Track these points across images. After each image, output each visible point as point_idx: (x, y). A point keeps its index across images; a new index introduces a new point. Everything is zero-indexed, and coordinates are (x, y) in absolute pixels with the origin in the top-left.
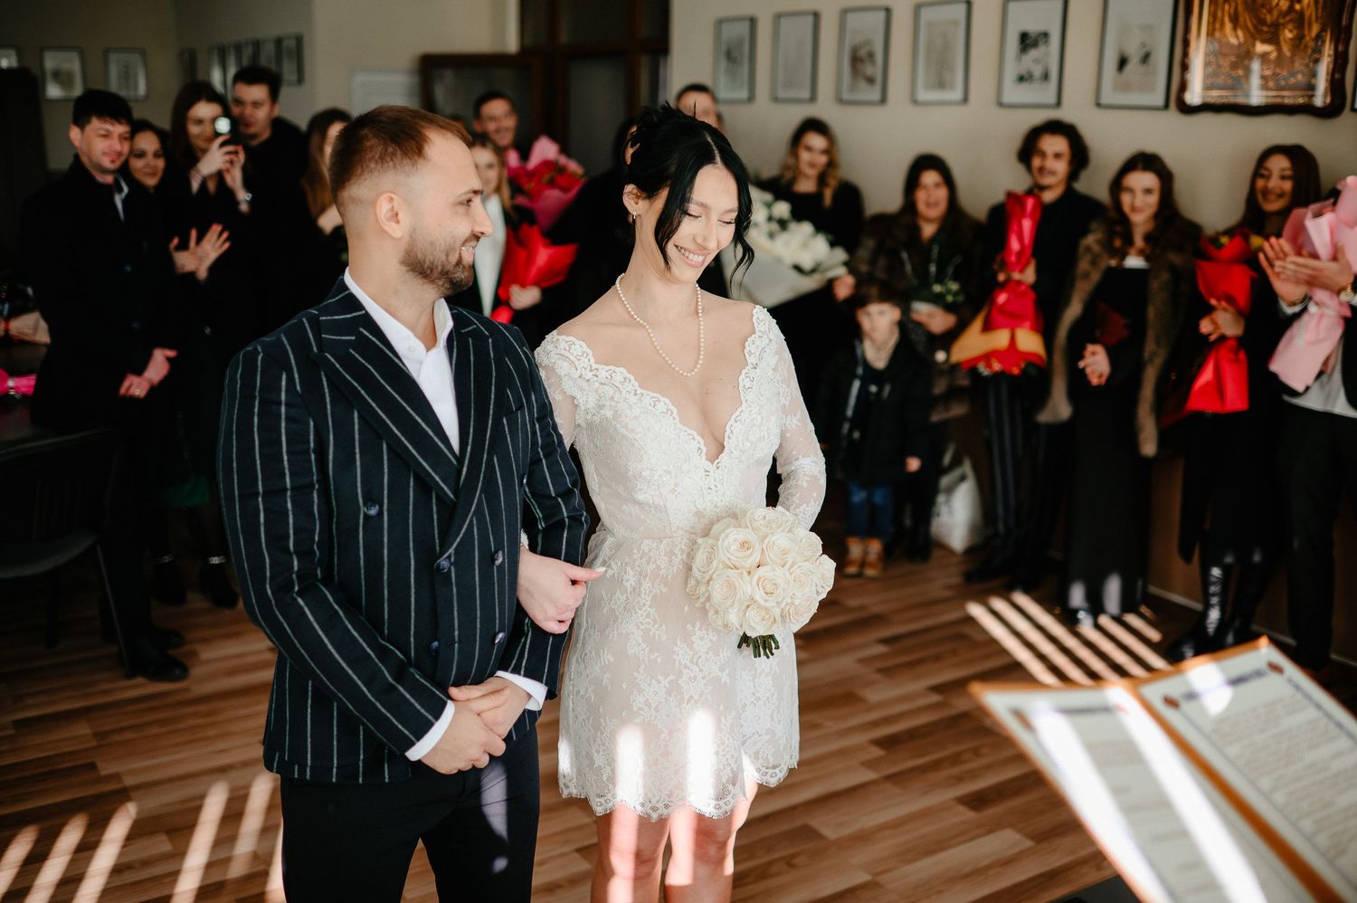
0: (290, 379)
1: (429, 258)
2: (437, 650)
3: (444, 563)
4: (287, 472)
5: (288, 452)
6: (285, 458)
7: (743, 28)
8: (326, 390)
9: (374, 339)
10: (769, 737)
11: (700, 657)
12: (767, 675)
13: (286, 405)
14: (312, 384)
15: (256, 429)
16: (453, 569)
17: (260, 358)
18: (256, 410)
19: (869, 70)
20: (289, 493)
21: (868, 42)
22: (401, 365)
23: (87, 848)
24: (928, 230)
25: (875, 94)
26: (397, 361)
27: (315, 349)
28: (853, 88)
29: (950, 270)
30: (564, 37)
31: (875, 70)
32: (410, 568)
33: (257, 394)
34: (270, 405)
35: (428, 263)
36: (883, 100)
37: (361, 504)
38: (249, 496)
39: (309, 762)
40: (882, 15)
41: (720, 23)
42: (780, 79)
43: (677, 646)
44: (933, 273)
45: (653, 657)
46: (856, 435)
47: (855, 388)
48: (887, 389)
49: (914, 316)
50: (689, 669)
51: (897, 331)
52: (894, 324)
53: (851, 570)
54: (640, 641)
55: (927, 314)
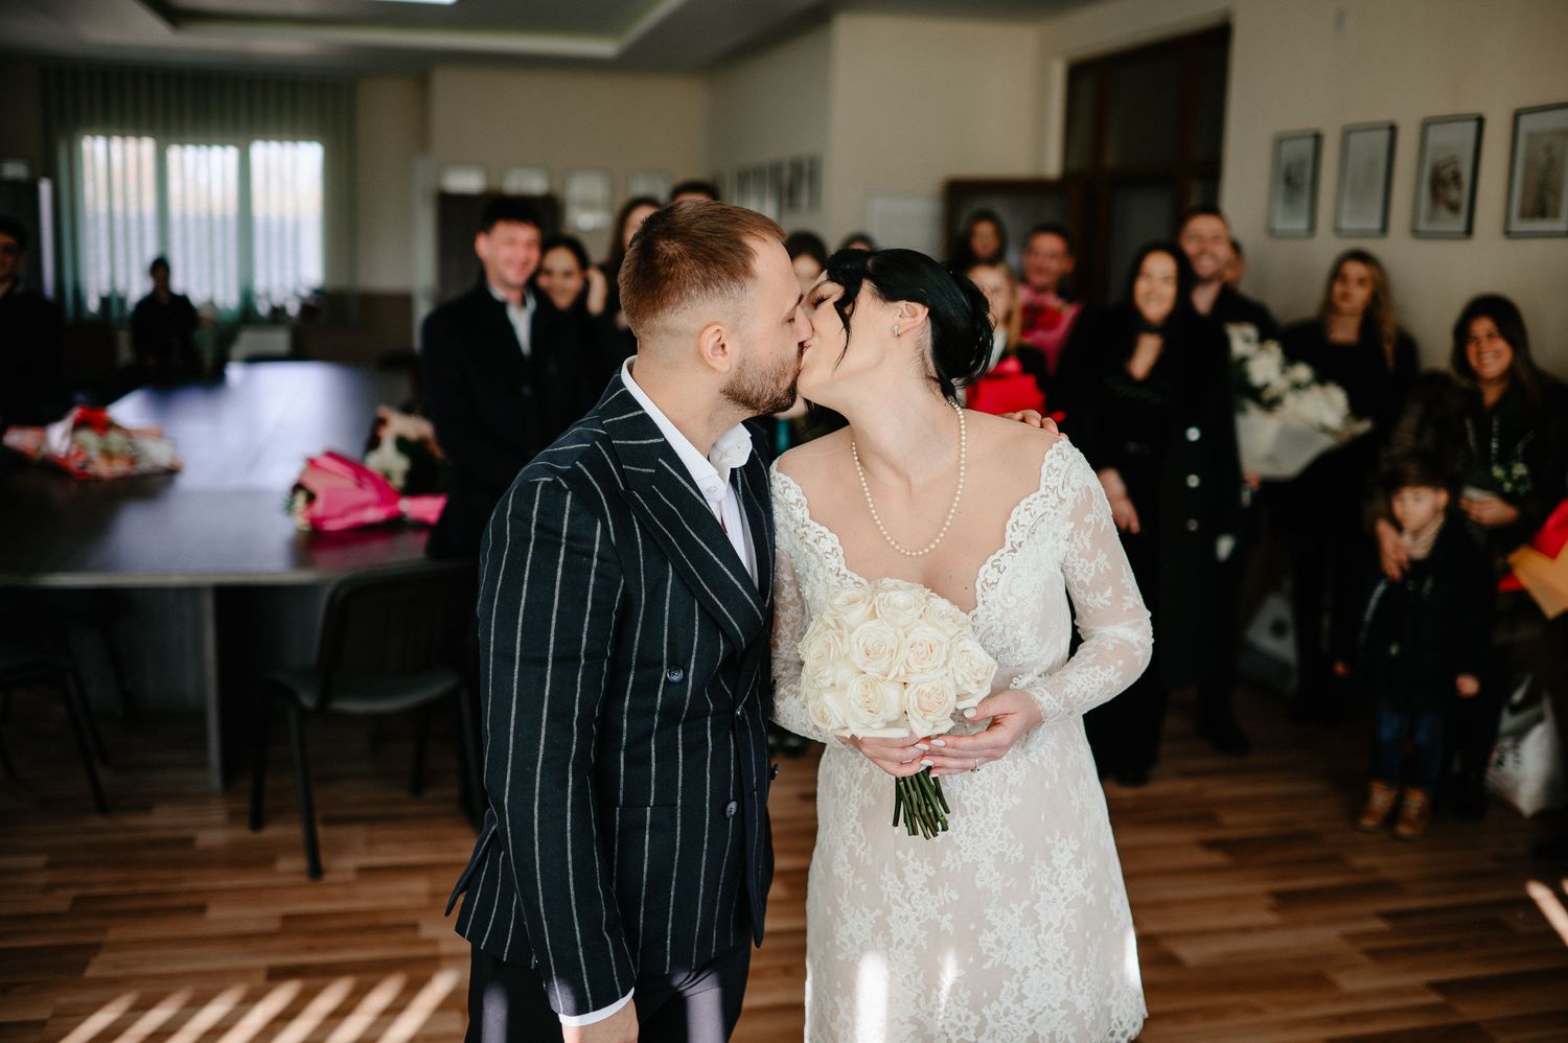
0: (605, 528)
4: (584, 636)
5: (591, 613)
6: (587, 619)
7: (1307, 146)
8: (639, 541)
10: (1065, 1012)
12: (1057, 931)
13: (599, 556)
17: (569, 498)
18: (562, 560)
19: (1453, 194)
21: (1454, 161)
22: (707, 507)
23: (393, 1011)
24: (1491, 395)
25: (1459, 224)
26: (700, 499)
28: (1432, 217)
29: (1520, 448)
30: (1111, 159)
31: (1461, 196)
33: (563, 542)
34: (579, 555)
36: (1469, 231)
40: (1472, 126)
41: (1280, 141)
42: (1346, 206)
43: (885, 875)
44: (1494, 452)
45: (857, 883)
46: (1394, 650)
47: (1380, 588)
48: (1428, 584)
49: (1464, 503)
50: (900, 905)
51: (1440, 520)
52: (1436, 512)
53: (1368, 822)
54: (846, 859)
55: (1481, 503)
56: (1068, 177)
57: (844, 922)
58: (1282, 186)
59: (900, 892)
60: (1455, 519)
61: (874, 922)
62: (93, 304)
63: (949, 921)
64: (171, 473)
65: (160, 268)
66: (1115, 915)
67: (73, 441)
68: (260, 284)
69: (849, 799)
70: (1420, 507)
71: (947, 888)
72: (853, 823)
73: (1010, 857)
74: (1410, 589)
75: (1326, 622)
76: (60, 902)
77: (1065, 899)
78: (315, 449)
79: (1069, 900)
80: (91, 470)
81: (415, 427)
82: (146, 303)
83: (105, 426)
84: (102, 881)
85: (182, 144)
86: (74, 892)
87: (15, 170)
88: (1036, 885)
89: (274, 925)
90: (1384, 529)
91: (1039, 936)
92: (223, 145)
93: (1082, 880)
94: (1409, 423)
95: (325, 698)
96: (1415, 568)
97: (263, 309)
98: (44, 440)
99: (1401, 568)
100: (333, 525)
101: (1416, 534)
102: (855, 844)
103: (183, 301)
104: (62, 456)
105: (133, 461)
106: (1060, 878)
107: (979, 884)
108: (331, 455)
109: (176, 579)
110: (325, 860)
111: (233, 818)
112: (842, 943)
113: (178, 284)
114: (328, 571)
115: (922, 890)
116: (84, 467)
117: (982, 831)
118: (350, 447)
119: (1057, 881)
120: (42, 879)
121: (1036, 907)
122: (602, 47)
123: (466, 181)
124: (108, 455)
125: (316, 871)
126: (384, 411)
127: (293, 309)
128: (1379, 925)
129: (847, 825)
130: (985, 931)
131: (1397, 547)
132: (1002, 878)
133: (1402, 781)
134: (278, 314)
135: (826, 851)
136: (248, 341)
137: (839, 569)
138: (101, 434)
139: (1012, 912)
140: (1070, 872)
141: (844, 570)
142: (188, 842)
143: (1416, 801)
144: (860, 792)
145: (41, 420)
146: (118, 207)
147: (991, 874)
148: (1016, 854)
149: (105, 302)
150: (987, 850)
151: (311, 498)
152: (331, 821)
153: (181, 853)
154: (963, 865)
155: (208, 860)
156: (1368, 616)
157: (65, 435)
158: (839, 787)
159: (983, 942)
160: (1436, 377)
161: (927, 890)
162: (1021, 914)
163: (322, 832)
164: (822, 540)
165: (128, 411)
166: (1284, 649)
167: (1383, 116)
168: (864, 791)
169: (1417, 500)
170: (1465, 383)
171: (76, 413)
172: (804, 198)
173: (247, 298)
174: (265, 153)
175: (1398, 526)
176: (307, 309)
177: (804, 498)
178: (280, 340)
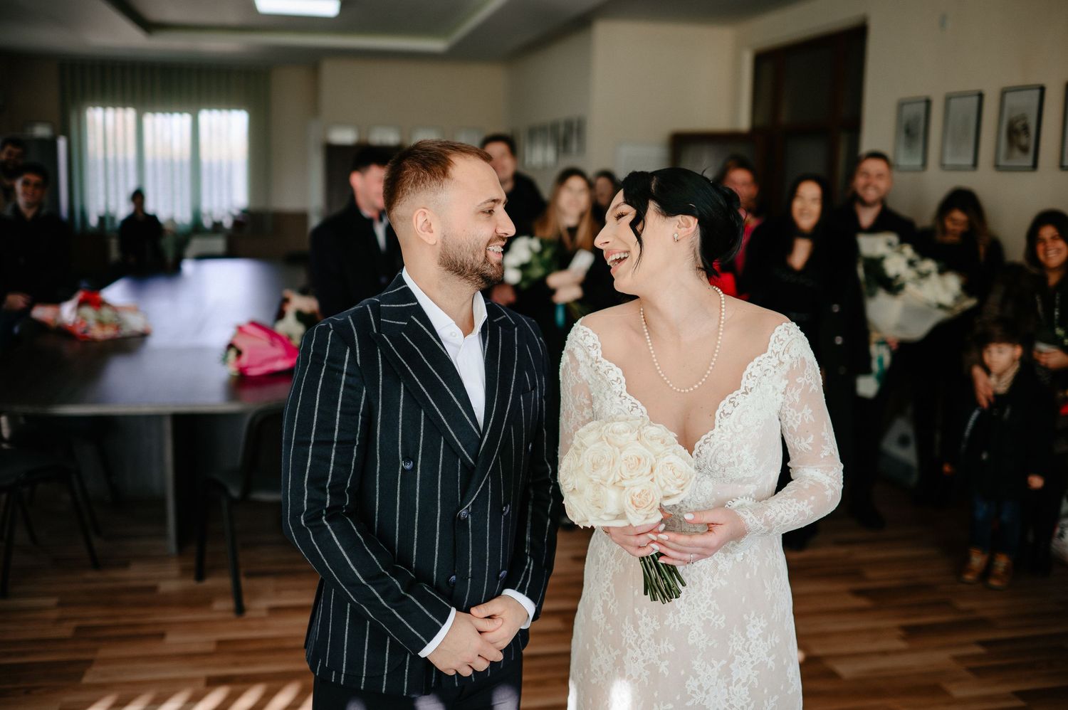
0: (353, 354)
1: (459, 258)
2: (454, 584)
3: (463, 512)
4: (337, 428)
5: (341, 412)
6: (338, 416)
7: (921, 108)
8: (380, 365)
9: (422, 326)
11: (643, 641)
13: (347, 374)
14: (369, 358)
15: (319, 390)
16: (470, 517)
17: (330, 334)
18: (322, 375)
19: (1023, 140)
20: (335, 445)
21: (1024, 117)
22: (442, 349)
24: (1053, 279)
25: (1028, 161)
26: (439, 345)
27: (375, 330)
28: (1009, 156)
30: (785, 117)
31: (1029, 141)
32: (437, 515)
33: (325, 363)
34: (334, 371)
35: (459, 263)
36: (1035, 166)
37: (401, 460)
38: (302, 443)
39: (344, 670)
40: (1036, 93)
41: (901, 105)
42: (948, 149)
43: (625, 624)
44: (1056, 317)
45: (607, 628)
46: (984, 456)
47: (976, 414)
48: (1008, 411)
49: (1036, 354)
50: (633, 649)
51: (1017, 366)
52: (1014, 360)
53: (969, 577)
54: (601, 610)
55: (1047, 353)
56: (755, 130)
57: (597, 655)
58: (903, 136)
59: (635, 639)
60: (1028, 365)
61: (615, 658)
62: (93, 221)
63: (666, 666)
64: (143, 336)
65: (138, 197)
66: (790, 681)
67: (78, 314)
68: (206, 206)
69: (607, 566)
70: (1003, 357)
71: (666, 643)
72: (608, 584)
73: (714, 623)
74: (995, 414)
75: (938, 437)
76: (66, 630)
77: (752, 662)
78: (242, 318)
79: (755, 664)
80: (90, 334)
81: (308, 304)
82: (130, 220)
83: (99, 304)
84: (95, 616)
85: (154, 112)
86: (75, 624)
87: (42, 131)
88: (733, 650)
89: (211, 648)
90: (978, 372)
91: (730, 688)
92: (181, 112)
93: (767, 650)
94: (995, 298)
95: (247, 490)
96: (998, 400)
97: (207, 223)
98: (58, 314)
99: (988, 400)
100: (254, 372)
101: (1000, 376)
102: (608, 599)
103: (153, 219)
104: (70, 325)
105: (118, 327)
106: (751, 647)
107: (691, 642)
108: (254, 324)
109: (146, 409)
110: (246, 602)
111: (184, 572)
112: (595, 670)
113: (150, 206)
114: (250, 403)
115: (650, 640)
116: (85, 332)
117: (696, 601)
118: (265, 318)
119: (748, 648)
120: (54, 614)
121: (731, 666)
122: (436, 45)
123: (344, 136)
124: (101, 323)
125: (240, 610)
126: (288, 293)
127: (228, 223)
128: (978, 650)
129: (604, 585)
130: (691, 677)
131: (987, 385)
132: (707, 638)
133: (992, 550)
134: (217, 227)
135: (588, 603)
136: (197, 245)
137: (621, 393)
138: (97, 310)
139: (713, 667)
140: (758, 643)
141: (625, 394)
142: (153, 589)
143: (1002, 562)
144: (613, 562)
145: (57, 300)
146: (110, 156)
147: (700, 635)
148: (719, 622)
149: (102, 220)
150: (698, 616)
151: (239, 353)
152: (251, 575)
153: (148, 597)
154: (680, 625)
155: (168, 602)
156: (967, 433)
157: (73, 310)
158: (601, 557)
159: (689, 685)
160: (1015, 267)
161: (653, 640)
162: (720, 670)
163: (245, 583)
164: (610, 371)
165: (116, 293)
166: (908, 455)
167: (974, 86)
168: (616, 561)
169: (1000, 352)
170: (1034, 271)
171: (79, 295)
172: (574, 146)
173: (197, 216)
174: (210, 118)
175: (988, 371)
176: (238, 224)
177: (600, 344)
178: (218, 244)
